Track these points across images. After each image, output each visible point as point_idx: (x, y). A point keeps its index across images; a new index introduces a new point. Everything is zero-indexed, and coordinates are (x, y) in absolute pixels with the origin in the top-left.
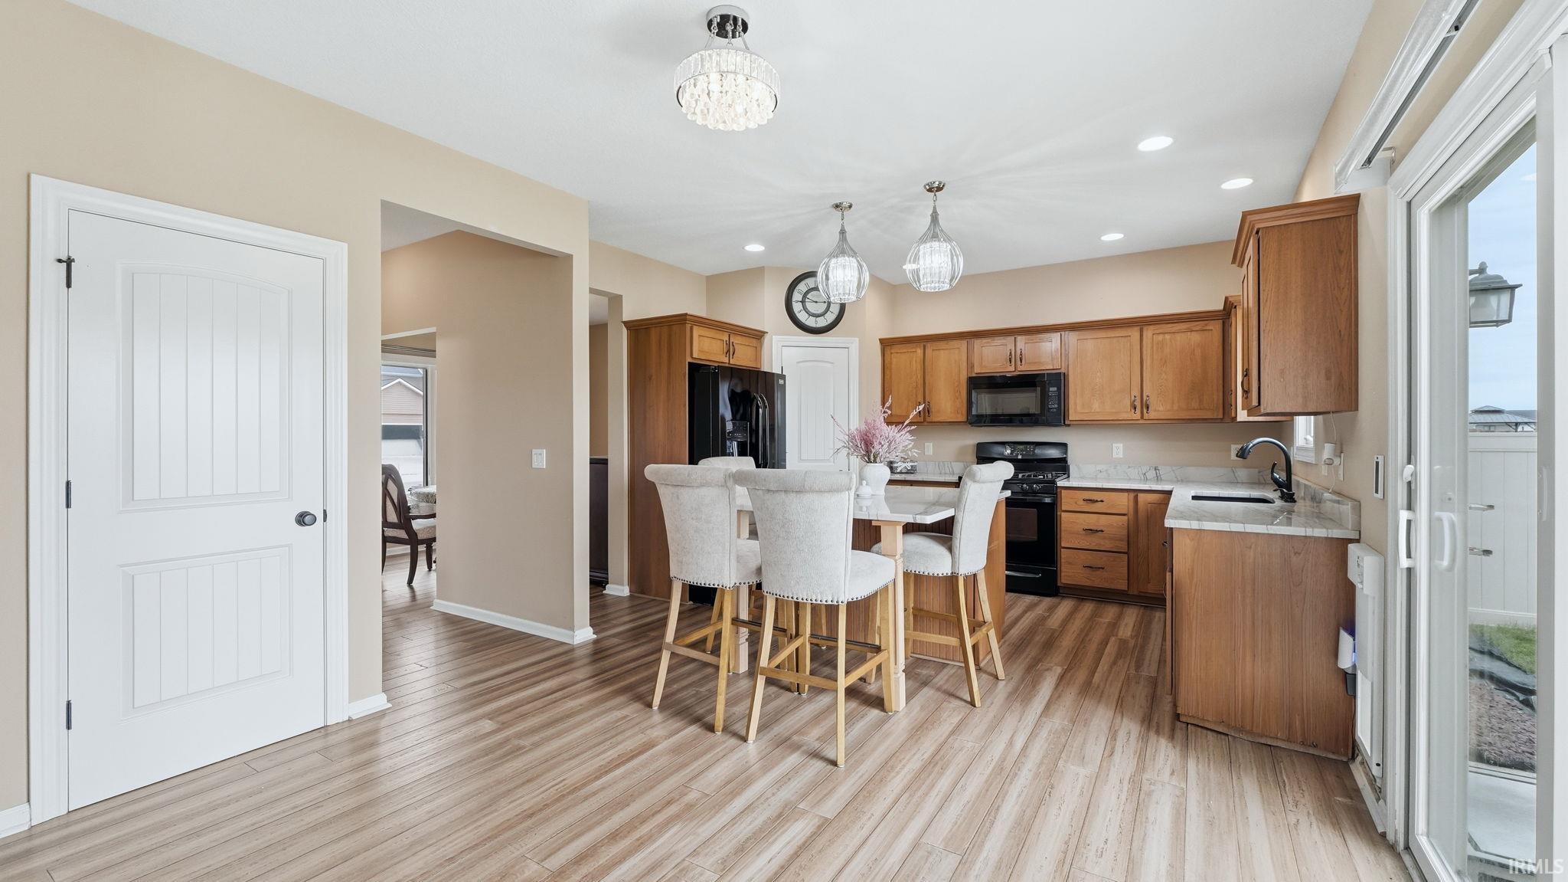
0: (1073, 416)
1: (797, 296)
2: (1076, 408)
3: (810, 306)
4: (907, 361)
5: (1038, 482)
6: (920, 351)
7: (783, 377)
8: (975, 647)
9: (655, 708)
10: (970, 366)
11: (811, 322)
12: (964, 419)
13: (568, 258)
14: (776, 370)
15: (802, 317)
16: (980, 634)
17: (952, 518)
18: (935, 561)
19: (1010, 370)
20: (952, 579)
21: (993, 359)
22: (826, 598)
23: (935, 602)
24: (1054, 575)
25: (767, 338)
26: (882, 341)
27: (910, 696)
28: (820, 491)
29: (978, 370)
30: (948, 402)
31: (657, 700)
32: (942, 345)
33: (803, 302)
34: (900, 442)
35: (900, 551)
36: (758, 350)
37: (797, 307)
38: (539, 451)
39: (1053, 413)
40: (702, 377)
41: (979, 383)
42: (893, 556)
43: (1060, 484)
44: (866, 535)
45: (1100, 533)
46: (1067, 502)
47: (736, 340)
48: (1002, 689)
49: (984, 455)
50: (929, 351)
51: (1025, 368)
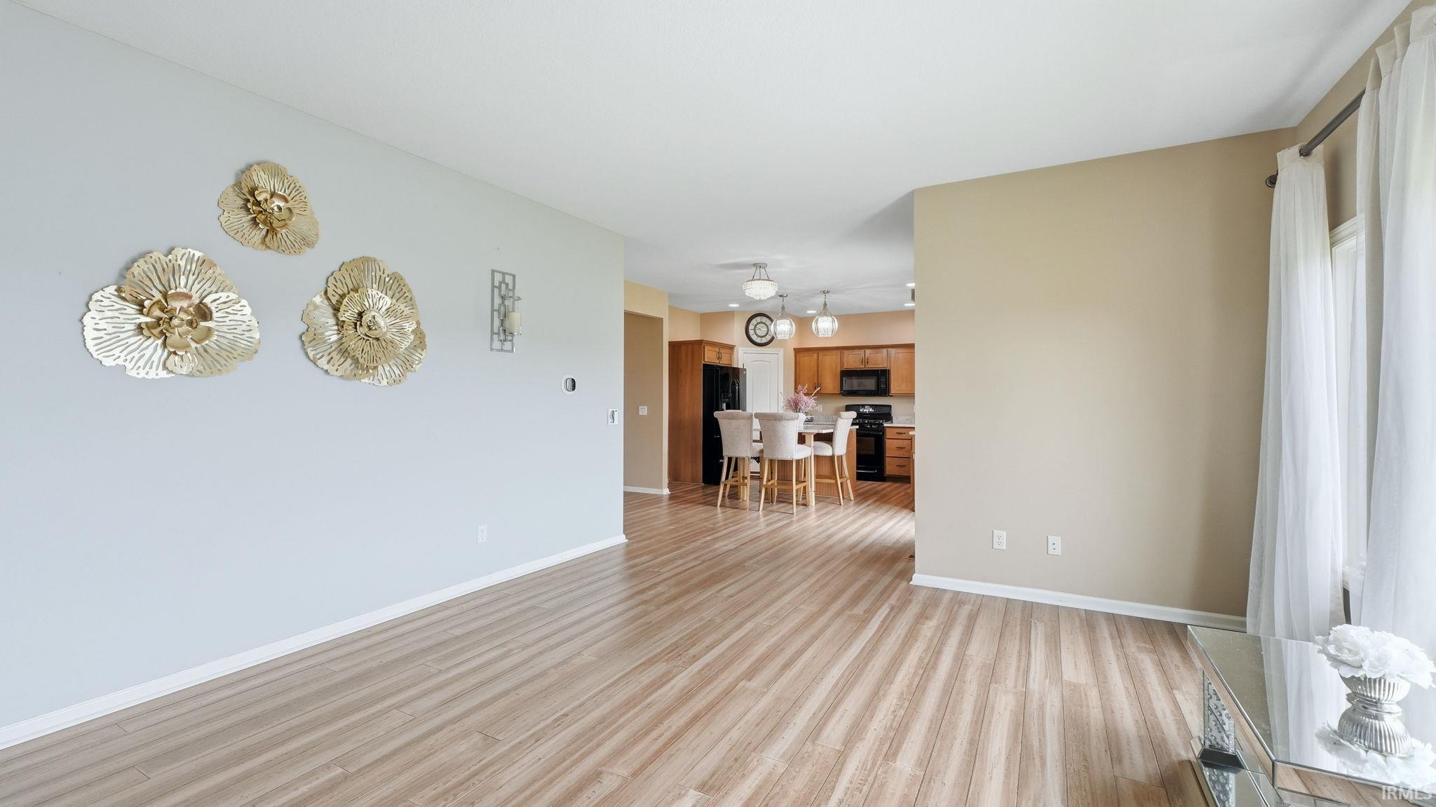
0: (893, 391)
1: (751, 327)
2: (894, 388)
3: (758, 332)
4: (808, 360)
5: (875, 424)
6: (815, 356)
7: (745, 370)
8: (841, 483)
9: (718, 506)
10: (842, 364)
11: (758, 340)
12: (839, 392)
13: (661, 319)
14: (740, 366)
15: (754, 337)
16: (843, 480)
17: (832, 433)
18: (826, 450)
19: (862, 367)
20: (832, 458)
21: (852, 361)
22: (789, 458)
23: (826, 470)
24: (882, 470)
25: (736, 348)
26: (795, 349)
27: (816, 504)
28: (788, 420)
29: (846, 366)
30: (831, 383)
31: (719, 504)
32: (828, 353)
33: (754, 329)
34: (809, 402)
35: (813, 445)
36: (731, 355)
37: (751, 332)
38: (643, 407)
39: (883, 390)
40: (710, 371)
41: (847, 374)
42: (810, 447)
43: (885, 425)
44: (802, 439)
45: (904, 449)
46: (889, 434)
47: (723, 351)
48: (852, 503)
49: (848, 408)
50: (820, 355)
51: (870, 366)
